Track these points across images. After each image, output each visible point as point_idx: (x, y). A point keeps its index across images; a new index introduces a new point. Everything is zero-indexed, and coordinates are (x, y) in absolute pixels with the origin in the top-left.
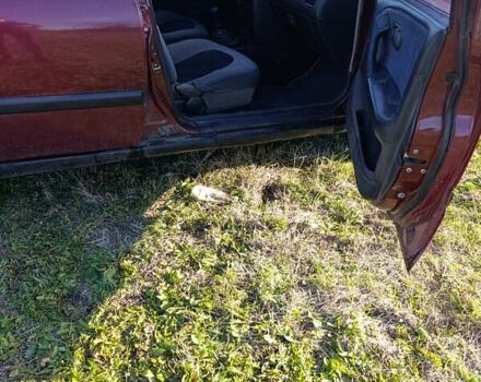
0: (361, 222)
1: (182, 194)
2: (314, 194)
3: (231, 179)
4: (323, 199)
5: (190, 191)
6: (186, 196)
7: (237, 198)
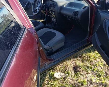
0: (105, 74)
1: (51, 77)
2: (88, 67)
3: (63, 67)
4: (91, 68)
5: (53, 75)
6: (53, 77)
7: (67, 74)
